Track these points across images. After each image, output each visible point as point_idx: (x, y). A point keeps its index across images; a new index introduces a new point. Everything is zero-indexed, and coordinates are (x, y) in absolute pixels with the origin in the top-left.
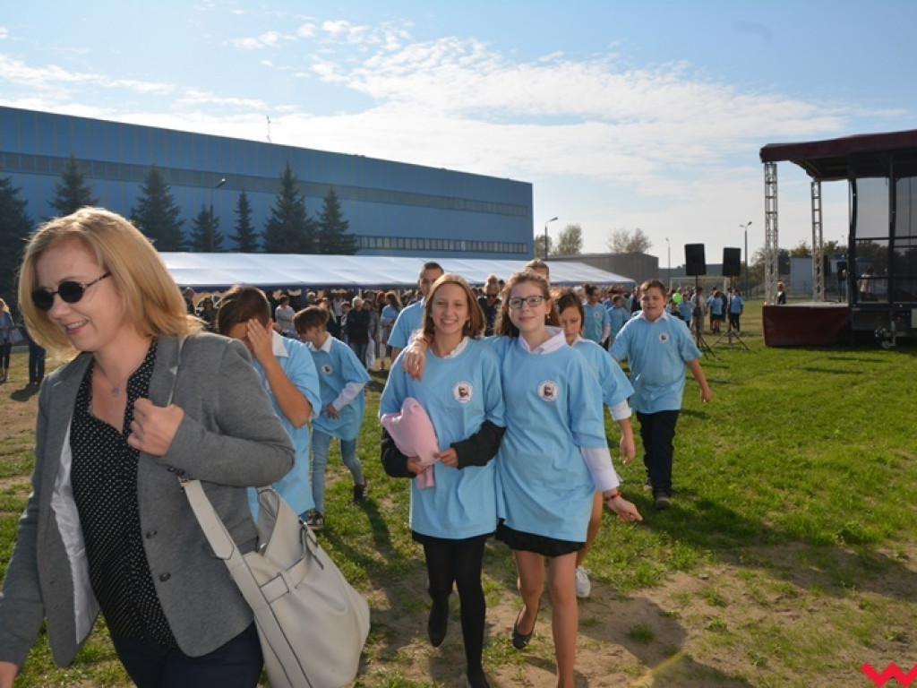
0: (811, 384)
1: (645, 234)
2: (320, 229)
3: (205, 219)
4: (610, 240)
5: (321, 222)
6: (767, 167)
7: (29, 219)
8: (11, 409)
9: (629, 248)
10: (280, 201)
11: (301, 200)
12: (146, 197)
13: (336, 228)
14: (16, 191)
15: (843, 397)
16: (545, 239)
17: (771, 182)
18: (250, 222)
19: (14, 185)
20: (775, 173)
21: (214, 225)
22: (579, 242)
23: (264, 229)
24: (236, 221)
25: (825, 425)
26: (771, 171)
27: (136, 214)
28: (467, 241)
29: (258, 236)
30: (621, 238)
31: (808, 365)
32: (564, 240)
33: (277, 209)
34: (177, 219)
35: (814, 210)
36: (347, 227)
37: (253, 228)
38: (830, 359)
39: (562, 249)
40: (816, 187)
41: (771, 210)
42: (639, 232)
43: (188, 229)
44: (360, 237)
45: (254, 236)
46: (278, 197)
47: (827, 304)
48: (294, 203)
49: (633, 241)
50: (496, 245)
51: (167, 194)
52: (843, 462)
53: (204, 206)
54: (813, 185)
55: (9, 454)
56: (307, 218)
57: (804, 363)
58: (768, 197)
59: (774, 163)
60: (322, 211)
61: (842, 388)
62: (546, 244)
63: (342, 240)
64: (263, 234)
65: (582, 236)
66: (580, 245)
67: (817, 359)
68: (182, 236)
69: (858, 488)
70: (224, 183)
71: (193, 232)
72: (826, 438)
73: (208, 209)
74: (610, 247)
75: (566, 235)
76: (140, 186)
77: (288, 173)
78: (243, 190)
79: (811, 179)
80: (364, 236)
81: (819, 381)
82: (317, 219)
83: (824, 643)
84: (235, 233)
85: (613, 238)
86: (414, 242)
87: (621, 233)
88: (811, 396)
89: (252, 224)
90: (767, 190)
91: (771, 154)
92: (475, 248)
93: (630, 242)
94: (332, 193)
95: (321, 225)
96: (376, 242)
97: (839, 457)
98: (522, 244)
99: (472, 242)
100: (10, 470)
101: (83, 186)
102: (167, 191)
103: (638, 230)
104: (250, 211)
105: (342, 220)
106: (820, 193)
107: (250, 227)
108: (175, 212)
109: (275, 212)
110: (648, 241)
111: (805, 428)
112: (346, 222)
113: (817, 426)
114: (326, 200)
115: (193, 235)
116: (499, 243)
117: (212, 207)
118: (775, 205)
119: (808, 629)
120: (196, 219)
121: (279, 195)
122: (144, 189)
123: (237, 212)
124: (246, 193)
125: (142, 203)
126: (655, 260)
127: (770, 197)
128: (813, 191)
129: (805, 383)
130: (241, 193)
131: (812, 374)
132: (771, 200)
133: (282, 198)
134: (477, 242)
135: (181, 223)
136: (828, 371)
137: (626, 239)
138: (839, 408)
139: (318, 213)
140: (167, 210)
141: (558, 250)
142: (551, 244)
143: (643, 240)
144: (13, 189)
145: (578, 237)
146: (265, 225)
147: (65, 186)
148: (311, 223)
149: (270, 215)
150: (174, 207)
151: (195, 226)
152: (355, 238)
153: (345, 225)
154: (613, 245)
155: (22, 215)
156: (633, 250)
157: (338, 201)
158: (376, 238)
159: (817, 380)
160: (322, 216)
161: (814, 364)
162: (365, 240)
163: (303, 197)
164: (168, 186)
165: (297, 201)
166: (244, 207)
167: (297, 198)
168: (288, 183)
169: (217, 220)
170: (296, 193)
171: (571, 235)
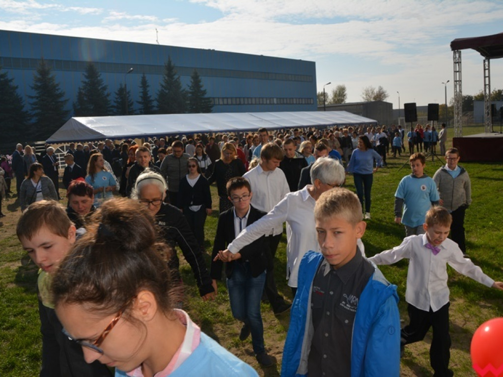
0: (480, 189)
1: (385, 89)
2: (190, 95)
3: (122, 92)
4: (363, 94)
5: (191, 91)
6: (455, 53)
7: (19, 97)
8: (15, 215)
9: (375, 98)
10: (166, 80)
11: (178, 78)
12: (87, 80)
13: (199, 94)
14: (11, 81)
15: (498, 198)
16: (324, 94)
17: (457, 62)
18: (149, 93)
19: (9, 77)
20: (460, 57)
21: (128, 95)
22: (344, 95)
23: (157, 97)
24: (140, 92)
25: (484, 218)
26: (457, 55)
27: (82, 91)
28: (277, 98)
29: (153, 101)
30: (370, 92)
31: (480, 175)
32: (335, 95)
33: (164, 84)
34: (106, 92)
35: (485, 77)
36: (206, 94)
37: (150, 96)
38: (494, 170)
39: (334, 100)
40: (487, 63)
41: (458, 79)
42: (381, 88)
43: (112, 99)
44: (214, 98)
45: (151, 101)
46: (164, 78)
47: (493, 135)
48: (174, 80)
49: (377, 93)
50: (295, 100)
51: (99, 78)
52: (492, 244)
53: (121, 85)
54: (484, 61)
55: (15, 246)
56: (182, 89)
57: (477, 173)
58: (456, 72)
59: (459, 50)
60: (190, 84)
61: (498, 191)
62: (324, 97)
63: (203, 101)
64: (156, 99)
65: (346, 92)
66: (345, 97)
67: (485, 170)
68: (109, 103)
69: (499, 262)
70: (132, 70)
71: (115, 100)
72: (484, 227)
73: (123, 86)
74: (363, 98)
75: (336, 92)
76: (83, 74)
77: (170, 62)
78: (144, 74)
79: (484, 58)
80: (216, 98)
81: (485, 186)
82: (188, 89)
83: (467, 365)
84: (140, 100)
85: (365, 92)
86: (246, 100)
87: (370, 89)
88: (478, 197)
89: (149, 94)
90: (455, 67)
91: (458, 45)
92: (282, 102)
93: (375, 94)
94: (196, 73)
95: (190, 93)
96: (223, 101)
97: (490, 240)
98: (310, 99)
99: (280, 98)
100: (16, 256)
101: (50, 76)
102: (99, 76)
103: (380, 87)
104: (148, 86)
105: (202, 89)
106: (489, 66)
107: (148, 96)
108: (104, 88)
109: (163, 86)
110: (386, 94)
111: (472, 221)
112: (205, 90)
113: (479, 218)
114: (193, 78)
115: (115, 102)
116: (296, 98)
117: (126, 85)
118: (460, 76)
119: (459, 355)
120: (117, 92)
121: (165, 76)
122: (85, 76)
123: (141, 87)
124: (145, 75)
125: (84, 84)
126: (391, 105)
127: (457, 72)
128: (484, 65)
129: (476, 188)
130: (142, 75)
131: (481, 181)
132: (458, 73)
133: (166, 78)
134: (283, 98)
135: (108, 95)
136: (491, 179)
137: (372, 92)
138: (494, 206)
139: (189, 86)
140: (100, 88)
141: (332, 101)
142: (328, 97)
143: (383, 93)
144: (9, 79)
145: (343, 92)
146: (158, 95)
147: (39, 76)
148: (184, 92)
149: (160, 88)
150: (103, 86)
151: (117, 96)
152: (211, 99)
153: (204, 92)
154: (365, 97)
155: (16, 94)
156: (378, 99)
157: (200, 78)
158: (223, 98)
159: (483, 185)
160: (191, 87)
161: (483, 174)
162: (217, 100)
163: (179, 77)
164: (100, 73)
165: (175, 79)
166: (144, 84)
167: (176, 77)
168: (170, 69)
169: (129, 92)
170: (175, 75)
171: (340, 92)
